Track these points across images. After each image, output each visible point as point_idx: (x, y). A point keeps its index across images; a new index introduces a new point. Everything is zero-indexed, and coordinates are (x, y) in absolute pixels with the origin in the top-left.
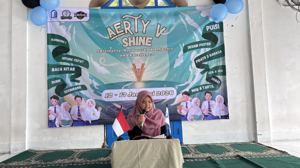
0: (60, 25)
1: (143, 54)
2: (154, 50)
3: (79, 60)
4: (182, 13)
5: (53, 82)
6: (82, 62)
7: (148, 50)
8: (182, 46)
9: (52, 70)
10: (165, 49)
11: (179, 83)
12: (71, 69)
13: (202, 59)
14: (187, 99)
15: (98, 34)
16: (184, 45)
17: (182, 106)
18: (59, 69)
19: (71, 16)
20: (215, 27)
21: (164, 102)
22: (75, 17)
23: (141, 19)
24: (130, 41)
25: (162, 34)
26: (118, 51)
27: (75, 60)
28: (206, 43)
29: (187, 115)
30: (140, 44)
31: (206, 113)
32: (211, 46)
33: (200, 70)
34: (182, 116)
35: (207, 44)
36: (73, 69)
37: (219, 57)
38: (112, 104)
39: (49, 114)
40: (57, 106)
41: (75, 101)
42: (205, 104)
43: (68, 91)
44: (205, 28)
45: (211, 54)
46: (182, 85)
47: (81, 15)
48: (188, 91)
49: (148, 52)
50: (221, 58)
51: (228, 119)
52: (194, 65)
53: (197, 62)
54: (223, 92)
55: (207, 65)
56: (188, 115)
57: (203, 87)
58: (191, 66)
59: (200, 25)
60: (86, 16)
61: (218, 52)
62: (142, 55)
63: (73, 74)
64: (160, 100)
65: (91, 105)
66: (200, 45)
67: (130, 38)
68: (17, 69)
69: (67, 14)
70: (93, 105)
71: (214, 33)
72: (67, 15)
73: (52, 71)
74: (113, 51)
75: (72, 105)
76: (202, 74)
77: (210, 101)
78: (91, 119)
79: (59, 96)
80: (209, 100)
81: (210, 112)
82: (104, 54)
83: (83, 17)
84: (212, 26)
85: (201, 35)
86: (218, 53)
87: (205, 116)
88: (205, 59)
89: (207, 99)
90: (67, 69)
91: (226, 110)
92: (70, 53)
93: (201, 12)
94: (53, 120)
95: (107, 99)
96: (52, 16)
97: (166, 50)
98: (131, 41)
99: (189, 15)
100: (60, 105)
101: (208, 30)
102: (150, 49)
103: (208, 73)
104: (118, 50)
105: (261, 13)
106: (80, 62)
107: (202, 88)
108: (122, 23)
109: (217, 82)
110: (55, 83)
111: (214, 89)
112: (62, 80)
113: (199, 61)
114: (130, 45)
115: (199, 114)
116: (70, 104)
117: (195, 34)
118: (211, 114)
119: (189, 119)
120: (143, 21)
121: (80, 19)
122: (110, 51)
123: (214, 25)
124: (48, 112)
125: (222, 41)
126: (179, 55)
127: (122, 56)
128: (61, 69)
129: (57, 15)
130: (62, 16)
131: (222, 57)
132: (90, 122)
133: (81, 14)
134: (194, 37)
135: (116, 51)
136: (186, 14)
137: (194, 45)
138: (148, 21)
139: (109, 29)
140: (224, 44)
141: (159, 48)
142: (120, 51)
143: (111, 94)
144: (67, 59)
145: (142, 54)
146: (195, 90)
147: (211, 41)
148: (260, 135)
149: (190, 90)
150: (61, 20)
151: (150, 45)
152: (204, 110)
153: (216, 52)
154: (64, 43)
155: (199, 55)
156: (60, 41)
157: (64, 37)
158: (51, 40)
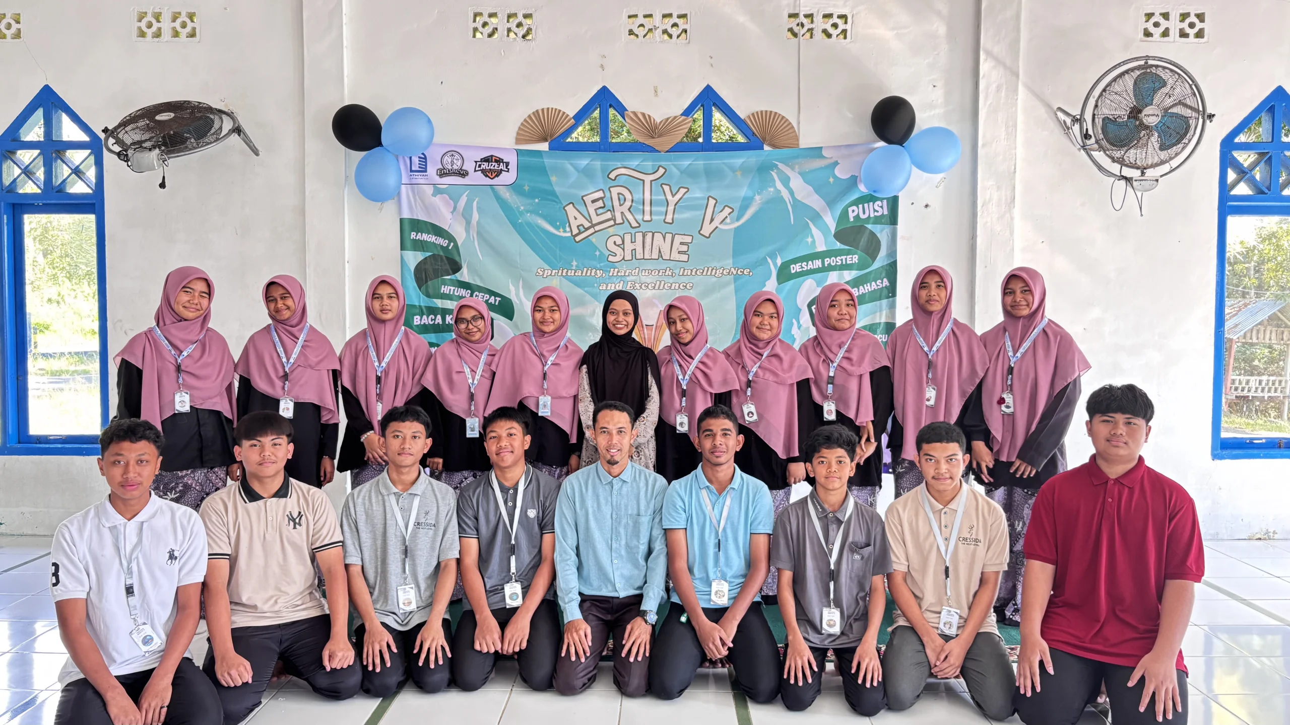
0: (434, 195)
1: (663, 283)
2: (693, 274)
3: (488, 296)
4: (780, 165)
6: (495, 300)
7: (677, 271)
8: (775, 264)
9: (415, 320)
10: (725, 272)
15: (539, 222)
16: (779, 262)
18: (433, 318)
20: (875, 211)
22: (475, 171)
23: (661, 181)
24: (629, 246)
25: (720, 226)
26: (593, 274)
28: (843, 257)
30: (655, 256)
32: (861, 266)
35: (846, 259)
37: (880, 299)
44: (845, 213)
47: (492, 168)
49: (677, 279)
50: (884, 302)
52: (806, 318)
58: (798, 322)
59: (831, 204)
60: (508, 171)
61: (879, 282)
62: (661, 288)
66: (827, 261)
69: (455, 161)
71: (869, 226)
72: (455, 167)
73: (415, 323)
74: (580, 274)
83: (499, 173)
84: (866, 205)
85: (833, 233)
86: (877, 285)
92: (464, 275)
93: (836, 164)
96: (413, 169)
97: (729, 273)
98: (632, 246)
99: (800, 173)
102: (684, 270)
104: (594, 271)
105: (1015, 172)
108: (608, 194)
114: (628, 257)
117: (814, 230)
120: (666, 188)
121: (492, 179)
122: (573, 274)
123: (871, 204)
125: (892, 253)
128: (439, 320)
129: (426, 165)
130: (441, 166)
131: (888, 297)
133: (494, 164)
134: (809, 240)
135: (588, 274)
136: (793, 169)
137: (810, 263)
138: (681, 189)
139: (570, 208)
140: (894, 264)
141: (710, 269)
142: (599, 275)
144: (454, 290)
145: (661, 282)
147: (859, 252)
150: (438, 180)
151: (684, 258)
153: (873, 283)
154: (445, 245)
156: (436, 239)
157: (447, 229)
158: (412, 238)
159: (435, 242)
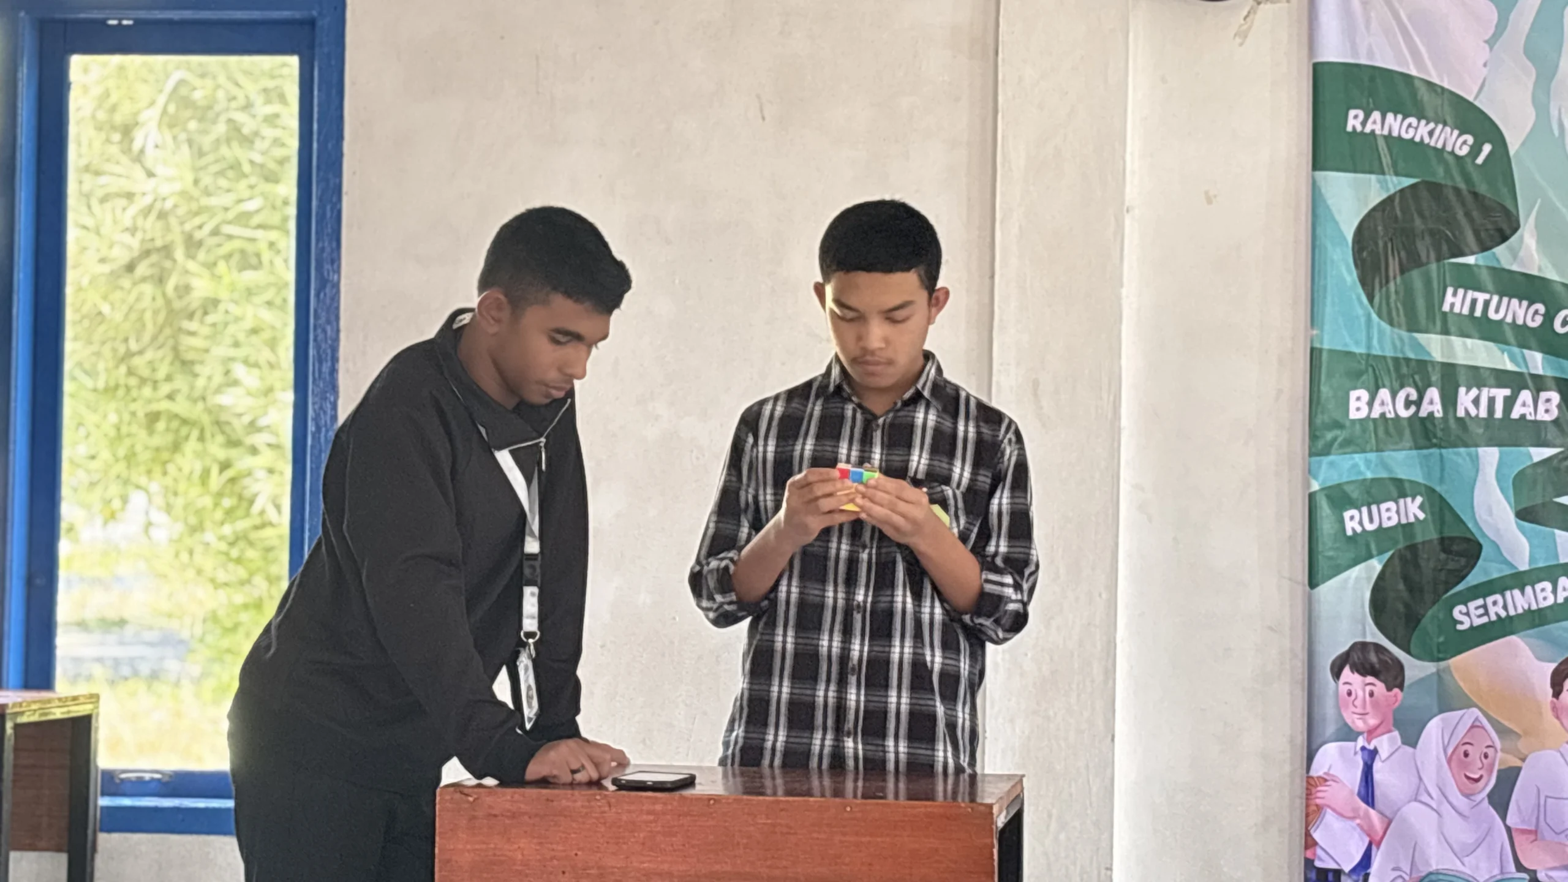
5: (1354, 521)
9: (1353, 404)
12: (1524, 406)
27: (1565, 322)
36: (1541, 407)
39: (1312, 813)
40: (1385, 744)
41: (1554, 709)
43: (1495, 607)
63: (1540, 454)
73: (1353, 415)
75: (1522, 745)
79: (1408, 652)
90: (1492, 401)
92: (1526, 252)
100: (1411, 739)
110: (1369, 527)
112: (1437, 505)
116: (1503, 732)
124: (1309, 795)
128: (1433, 403)
156: (1431, 133)
157: (1471, 98)
158: (1349, 129)
159: (1427, 140)
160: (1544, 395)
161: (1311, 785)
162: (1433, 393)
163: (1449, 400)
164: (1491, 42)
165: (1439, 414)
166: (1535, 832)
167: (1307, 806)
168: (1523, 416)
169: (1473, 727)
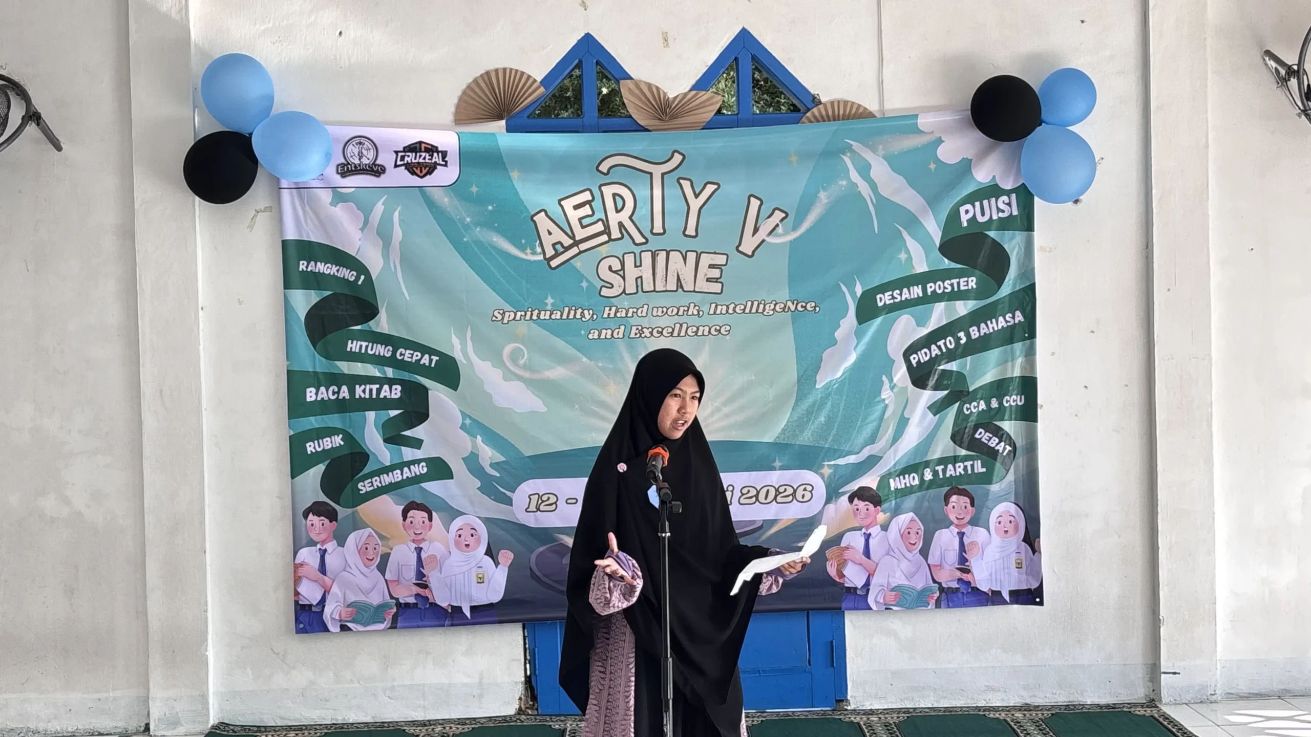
0: (334, 203)
1: (685, 326)
2: (731, 311)
3: (419, 354)
4: (855, 145)
5: (310, 447)
6: (431, 360)
7: (705, 309)
8: (853, 294)
9: (308, 395)
10: (777, 308)
11: (835, 451)
12: (385, 392)
13: (939, 348)
14: (869, 521)
15: (495, 239)
16: (859, 291)
17: (847, 548)
18: (336, 390)
19: (378, 162)
20: (999, 210)
21: (773, 530)
22: (396, 166)
23: (676, 174)
24: (631, 272)
25: (769, 240)
26: (578, 316)
27: (401, 354)
28: (955, 281)
29: (867, 585)
30: (672, 285)
31: (949, 577)
32: (980, 294)
33: (928, 396)
34: (849, 588)
35: (958, 283)
36: (393, 392)
37: (1012, 343)
38: (555, 540)
39: (297, 580)
40: (331, 546)
41: (404, 526)
42: (946, 539)
43: (377, 482)
44: (954, 215)
45: (975, 328)
46: (852, 459)
47: (421, 160)
48: (875, 488)
49: (706, 320)
50: (1018, 347)
51: (1041, 603)
52: (901, 373)
53: (914, 362)
54: (1021, 490)
55: (960, 376)
56: (871, 587)
57: (940, 468)
58: (891, 380)
59: (932, 202)
60: (446, 165)
61: (1008, 316)
62: (683, 333)
63: (394, 413)
64: (754, 522)
65: (471, 541)
66: (930, 287)
67: (629, 260)
68: (161, 391)
69: (365, 152)
70: (478, 542)
71: (992, 234)
72: (365, 161)
73: (308, 399)
74: (558, 317)
75: (390, 543)
76: (935, 415)
77: (968, 530)
78: (471, 600)
79: (339, 505)
80: (964, 526)
81: (965, 577)
82: (523, 328)
83: (431, 168)
84: (985, 202)
85: (938, 245)
86: (1007, 322)
87: (942, 589)
88: (951, 347)
89: (955, 521)
90: (371, 390)
91: (1035, 570)
92: (382, 323)
93: (940, 141)
94: (314, 604)
95: (536, 520)
97: (784, 309)
98: (636, 273)
99: (885, 158)
100: (341, 543)
101: (965, 224)
102: (716, 307)
103: (960, 411)
104: (579, 311)
105: (1207, 147)
106: (422, 363)
107: (935, 473)
108: (598, 195)
109: (1000, 447)
110: (319, 450)
111: (987, 478)
112: (348, 438)
113: (923, 356)
114: (631, 289)
115: (921, 582)
116: (382, 537)
117: (911, 243)
118: (968, 583)
119: (877, 602)
120: (686, 185)
121: (422, 177)
122: (547, 317)
123: (993, 200)
124: (295, 572)
125: (1028, 272)
126: (838, 334)
127: (596, 336)
128: (345, 392)
130: (343, 161)
131: (1025, 339)
132: (467, 613)
133: (423, 154)
134: (903, 256)
135: (571, 316)
136: (874, 150)
137: (905, 290)
138: (709, 186)
139: (541, 219)
140: (1031, 288)
141: (756, 303)
142: (588, 317)
143: (553, 499)
144: (367, 347)
145: (681, 325)
146: (903, 481)
147: (977, 272)
148: (1175, 673)
149: (884, 480)
150: (339, 181)
151: (716, 287)
152: (940, 566)
153: (1001, 319)
154: (353, 279)
155: (925, 331)
156: (338, 271)
157: (354, 255)
158: (301, 269)
159: (336, 274)
160: (394, 387)
161: (297, 567)
162: (344, 388)
163: (352, 391)
164: (362, 230)
165: (347, 397)
166: (398, 581)
167: (295, 577)
168: (385, 397)
169: (369, 536)
